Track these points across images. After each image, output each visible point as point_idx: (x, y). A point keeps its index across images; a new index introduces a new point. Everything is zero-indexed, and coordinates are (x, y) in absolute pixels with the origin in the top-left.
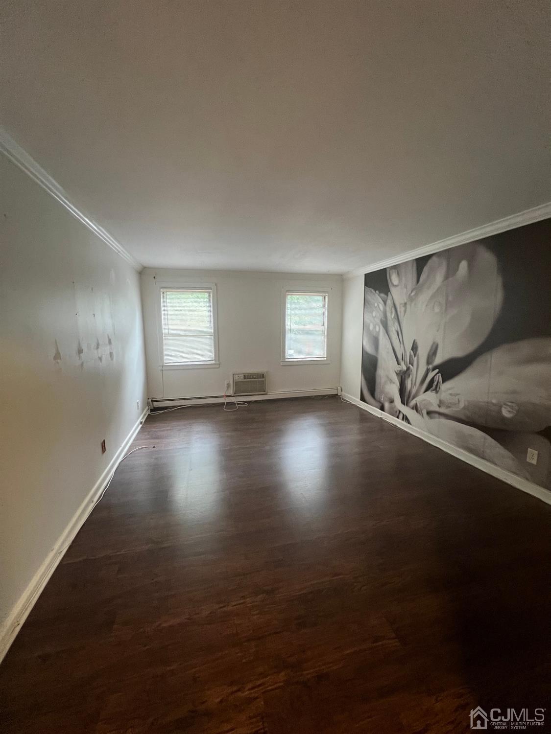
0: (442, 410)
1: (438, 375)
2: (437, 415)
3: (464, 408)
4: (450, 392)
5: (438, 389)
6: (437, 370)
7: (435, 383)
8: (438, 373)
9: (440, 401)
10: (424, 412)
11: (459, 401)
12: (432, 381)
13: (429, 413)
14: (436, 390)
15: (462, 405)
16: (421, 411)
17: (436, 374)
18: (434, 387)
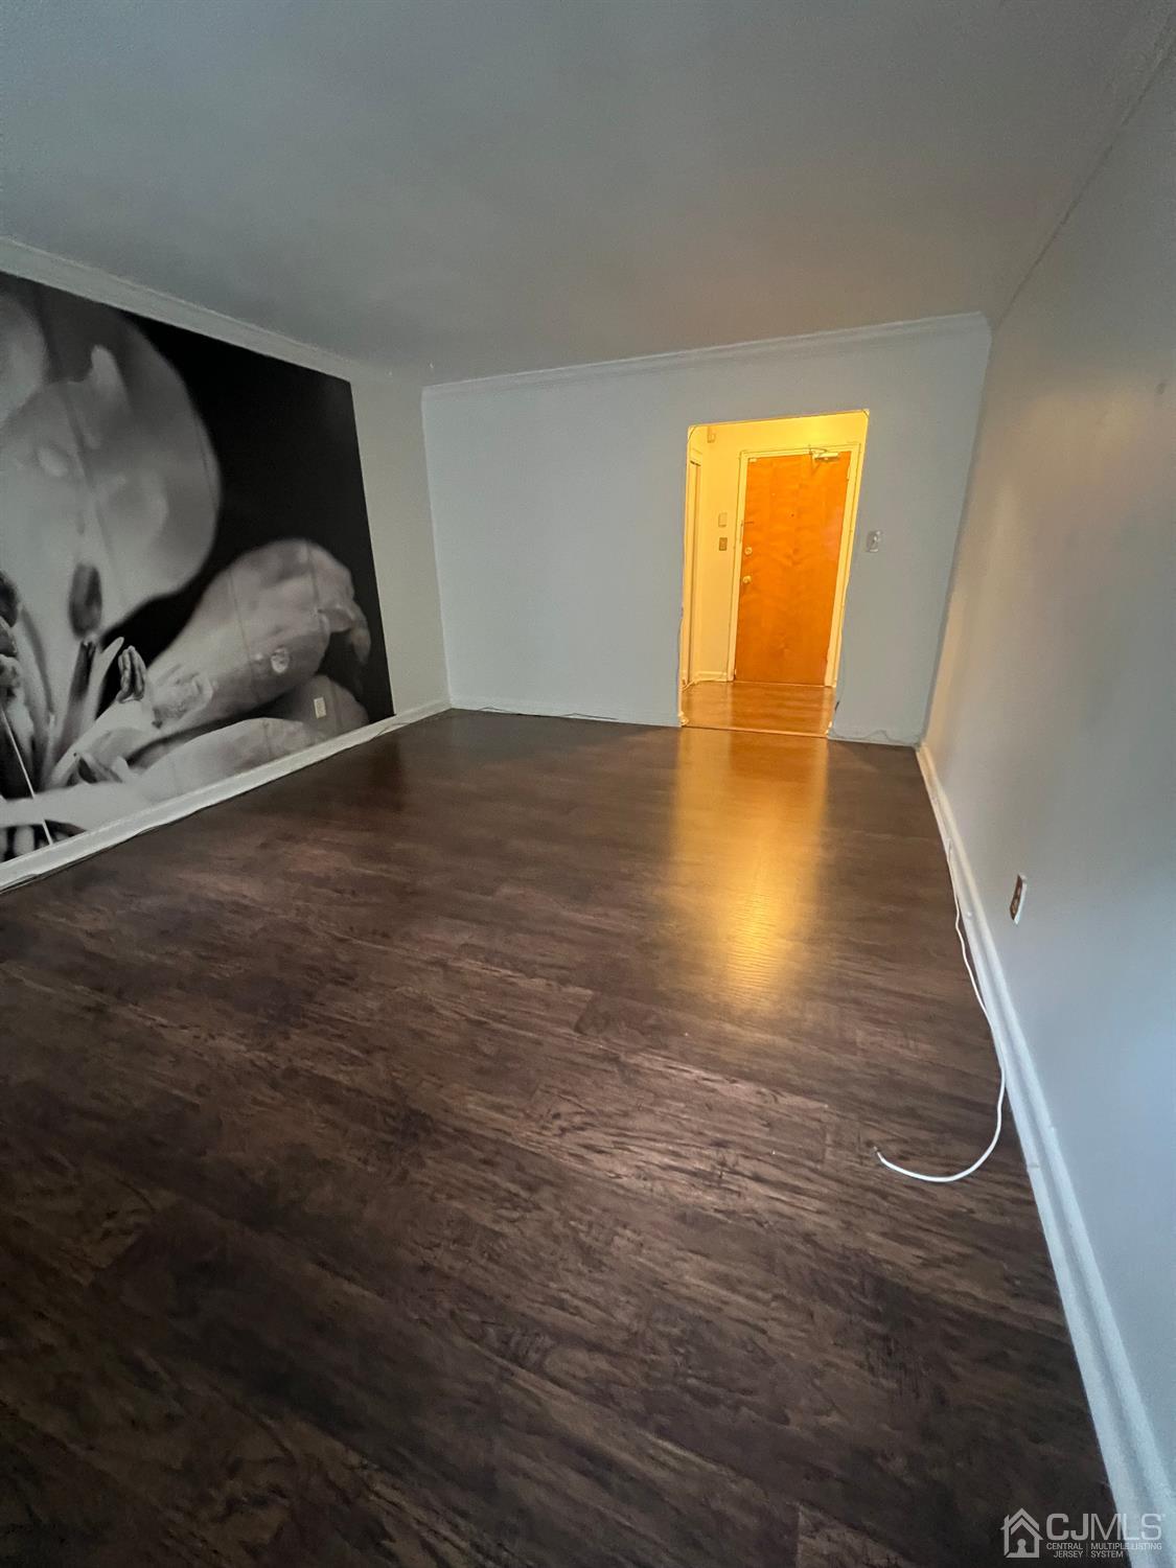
0: (169, 729)
1: (126, 651)
2: (160, 749)
3: (216, 695)
4: (173, 679)
5: (140, 687)
6: (120, 641)
7: (127, 674)
8: (124, 646)
9: (156, 711)
10: (120, 765)
11: (200, 688)
12: (113, 673)
13: (134, 760)
14: (135, 690)
15: (209, 693)
16: (106, 769)
17: (120, 652)
18: (125, 686)
